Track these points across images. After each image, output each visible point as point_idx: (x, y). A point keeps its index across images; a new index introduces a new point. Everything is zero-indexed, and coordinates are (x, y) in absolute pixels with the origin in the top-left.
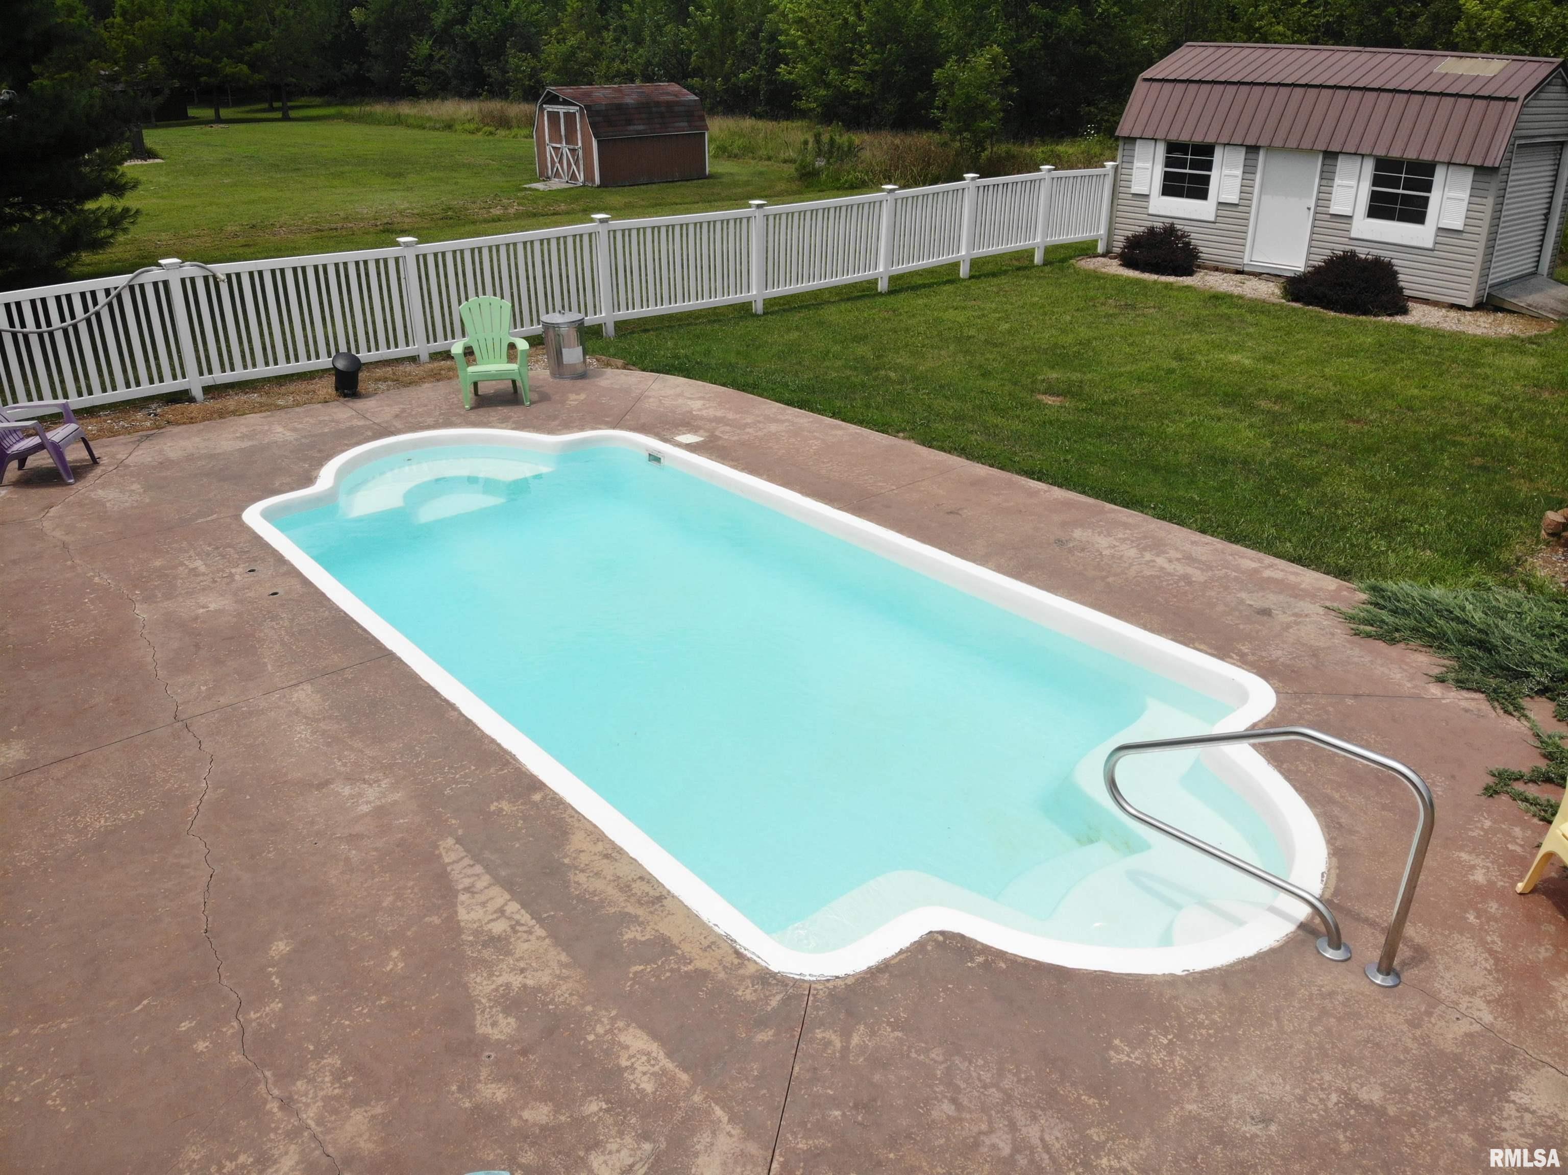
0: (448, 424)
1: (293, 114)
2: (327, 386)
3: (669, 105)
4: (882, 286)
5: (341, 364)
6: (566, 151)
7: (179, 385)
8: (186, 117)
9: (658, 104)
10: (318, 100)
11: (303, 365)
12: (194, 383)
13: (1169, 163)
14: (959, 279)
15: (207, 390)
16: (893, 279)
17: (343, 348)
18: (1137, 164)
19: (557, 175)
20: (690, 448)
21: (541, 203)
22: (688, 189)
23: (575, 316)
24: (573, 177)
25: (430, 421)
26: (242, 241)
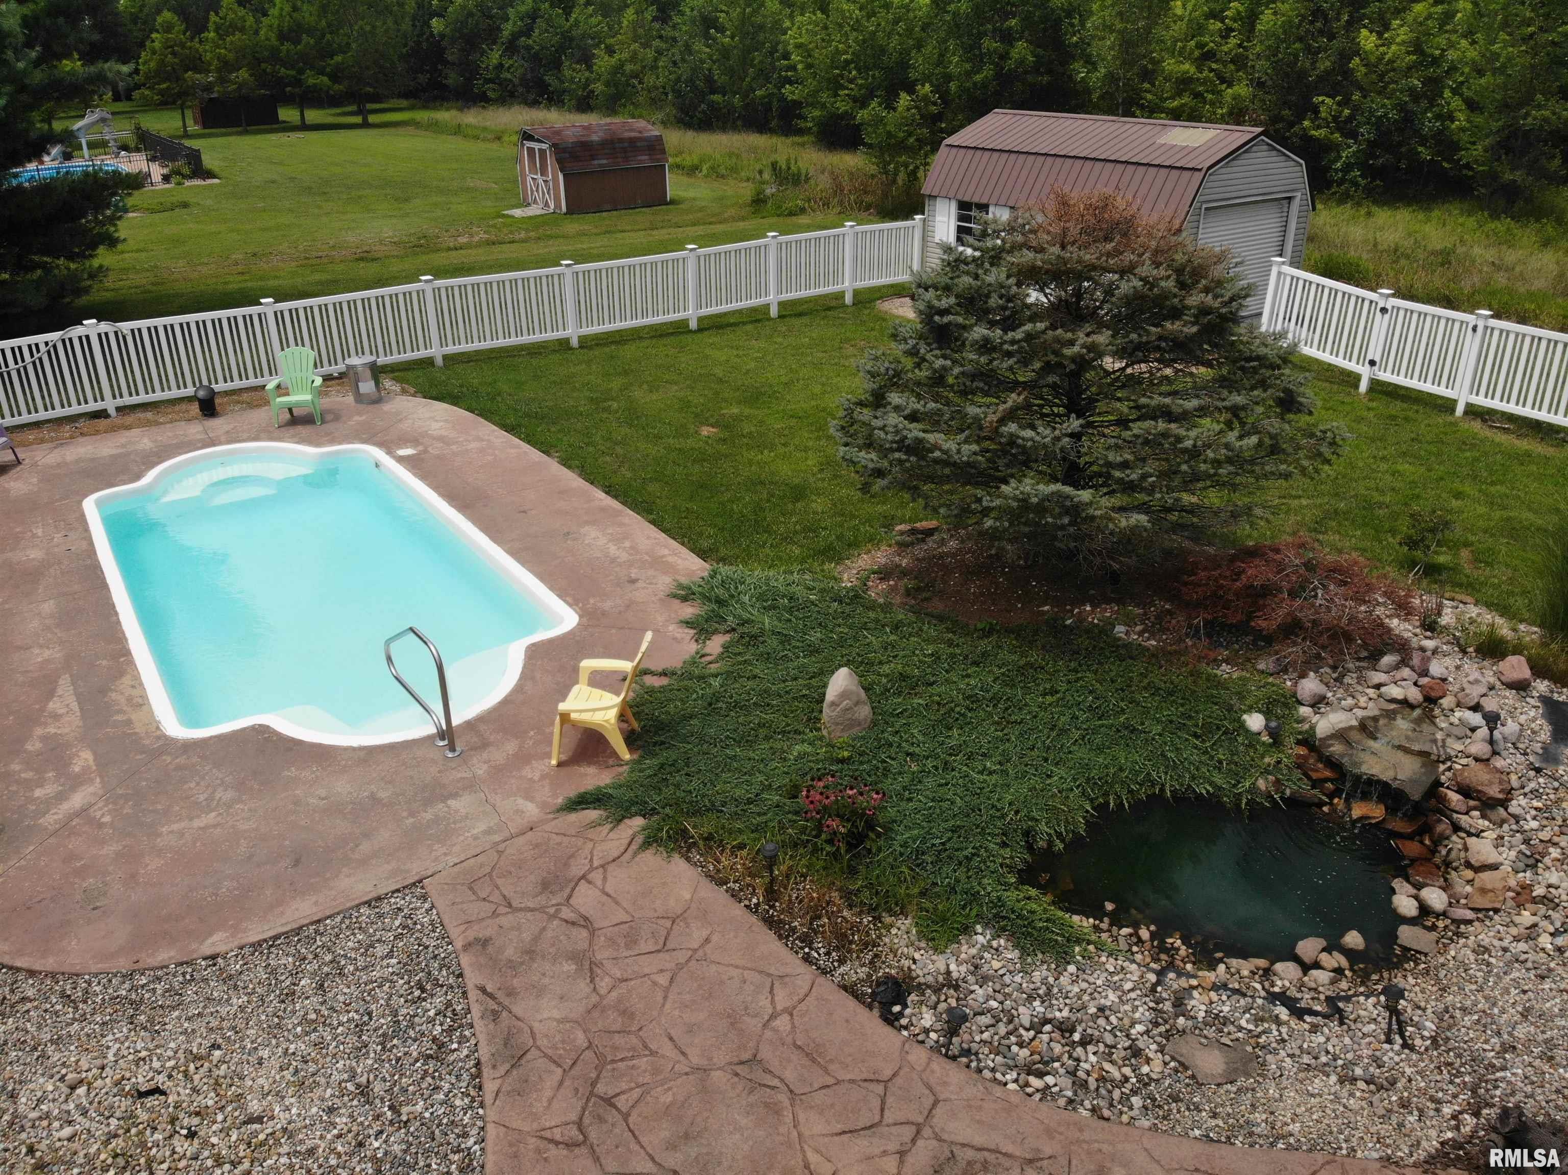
0: (256, 439)
1: (372, 119)
2: (195, 408)
3: (632, 141)
4: (693, 325)
5: (201, 394)
6: (541, 182)
7: (99, 406)
8: (274, 119)
9: (621, 140)
10: (404, 103)
11: (175, 393)
12: (110, 405)
13: (961, 218)
14: (769, 319)
15: (119, 409)
16: (700, 319)
17: (205, 382)
18: (938, 218)
19: (535, 202)
20: (400, 460)
21: (505, 230)
22: (644, 216)
23: (368, 358)
24: (547, 204)
25: (245, 435)
26: (240, 268)
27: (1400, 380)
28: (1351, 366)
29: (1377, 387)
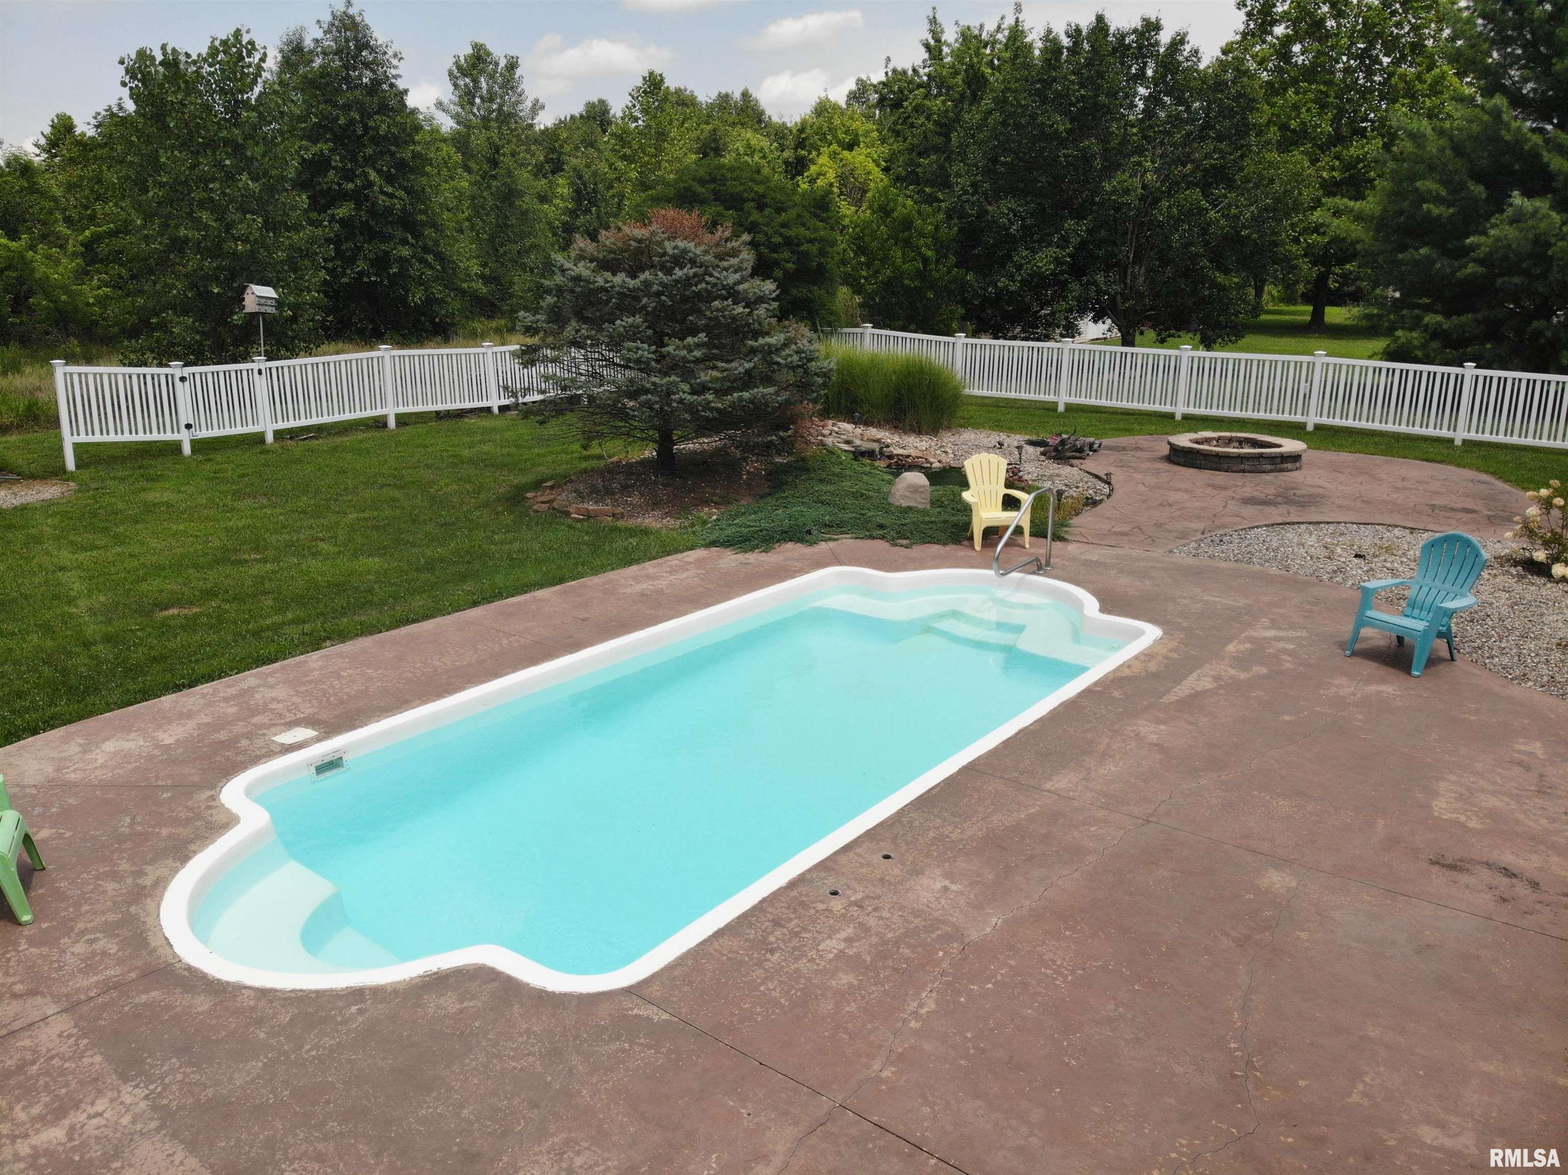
27: (216, 433)
28: (169, 436)
29: (199, 446)
